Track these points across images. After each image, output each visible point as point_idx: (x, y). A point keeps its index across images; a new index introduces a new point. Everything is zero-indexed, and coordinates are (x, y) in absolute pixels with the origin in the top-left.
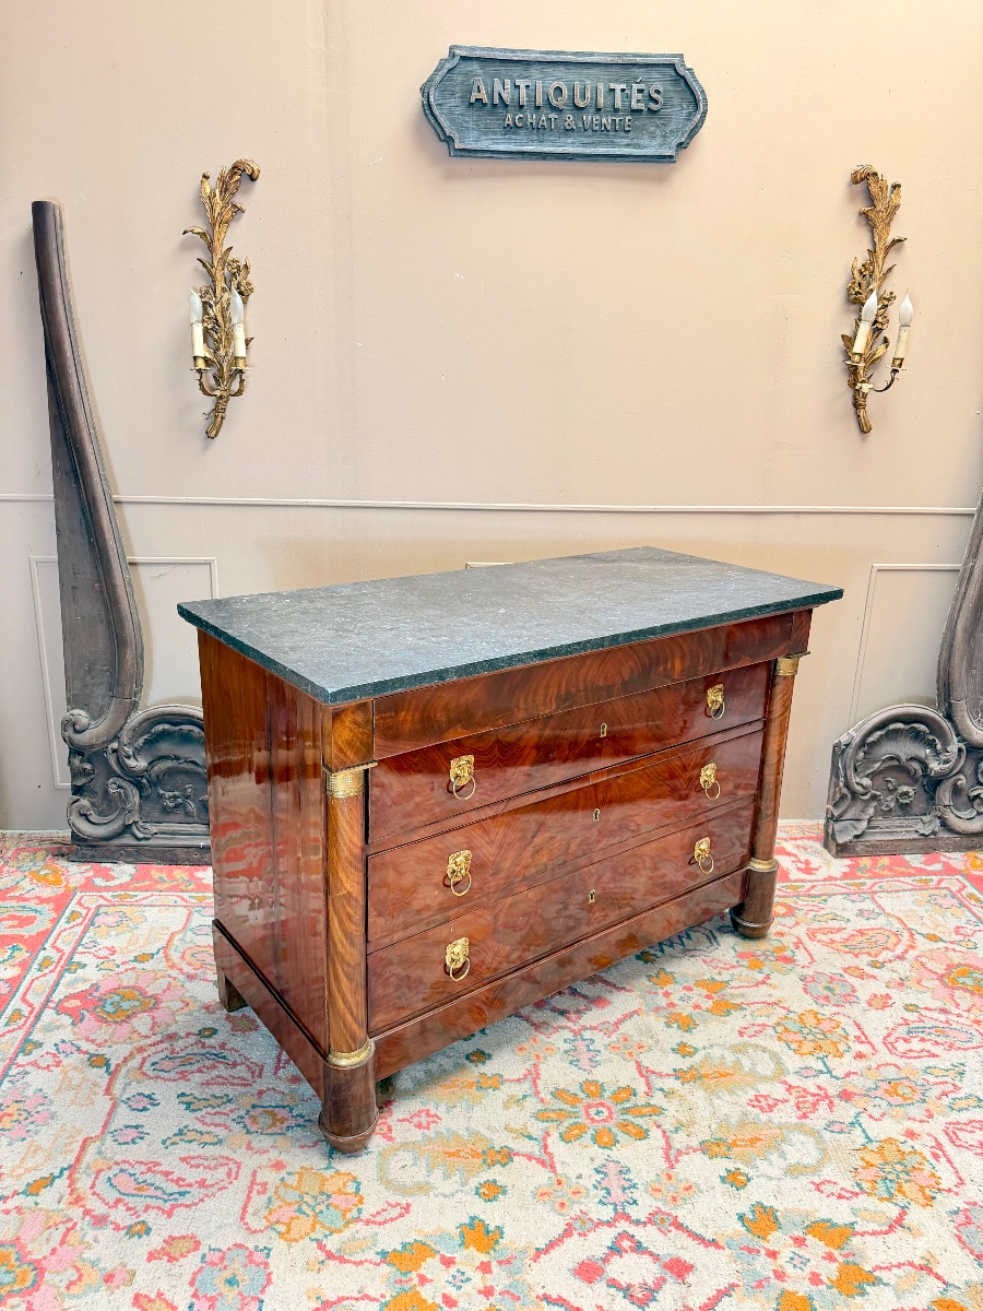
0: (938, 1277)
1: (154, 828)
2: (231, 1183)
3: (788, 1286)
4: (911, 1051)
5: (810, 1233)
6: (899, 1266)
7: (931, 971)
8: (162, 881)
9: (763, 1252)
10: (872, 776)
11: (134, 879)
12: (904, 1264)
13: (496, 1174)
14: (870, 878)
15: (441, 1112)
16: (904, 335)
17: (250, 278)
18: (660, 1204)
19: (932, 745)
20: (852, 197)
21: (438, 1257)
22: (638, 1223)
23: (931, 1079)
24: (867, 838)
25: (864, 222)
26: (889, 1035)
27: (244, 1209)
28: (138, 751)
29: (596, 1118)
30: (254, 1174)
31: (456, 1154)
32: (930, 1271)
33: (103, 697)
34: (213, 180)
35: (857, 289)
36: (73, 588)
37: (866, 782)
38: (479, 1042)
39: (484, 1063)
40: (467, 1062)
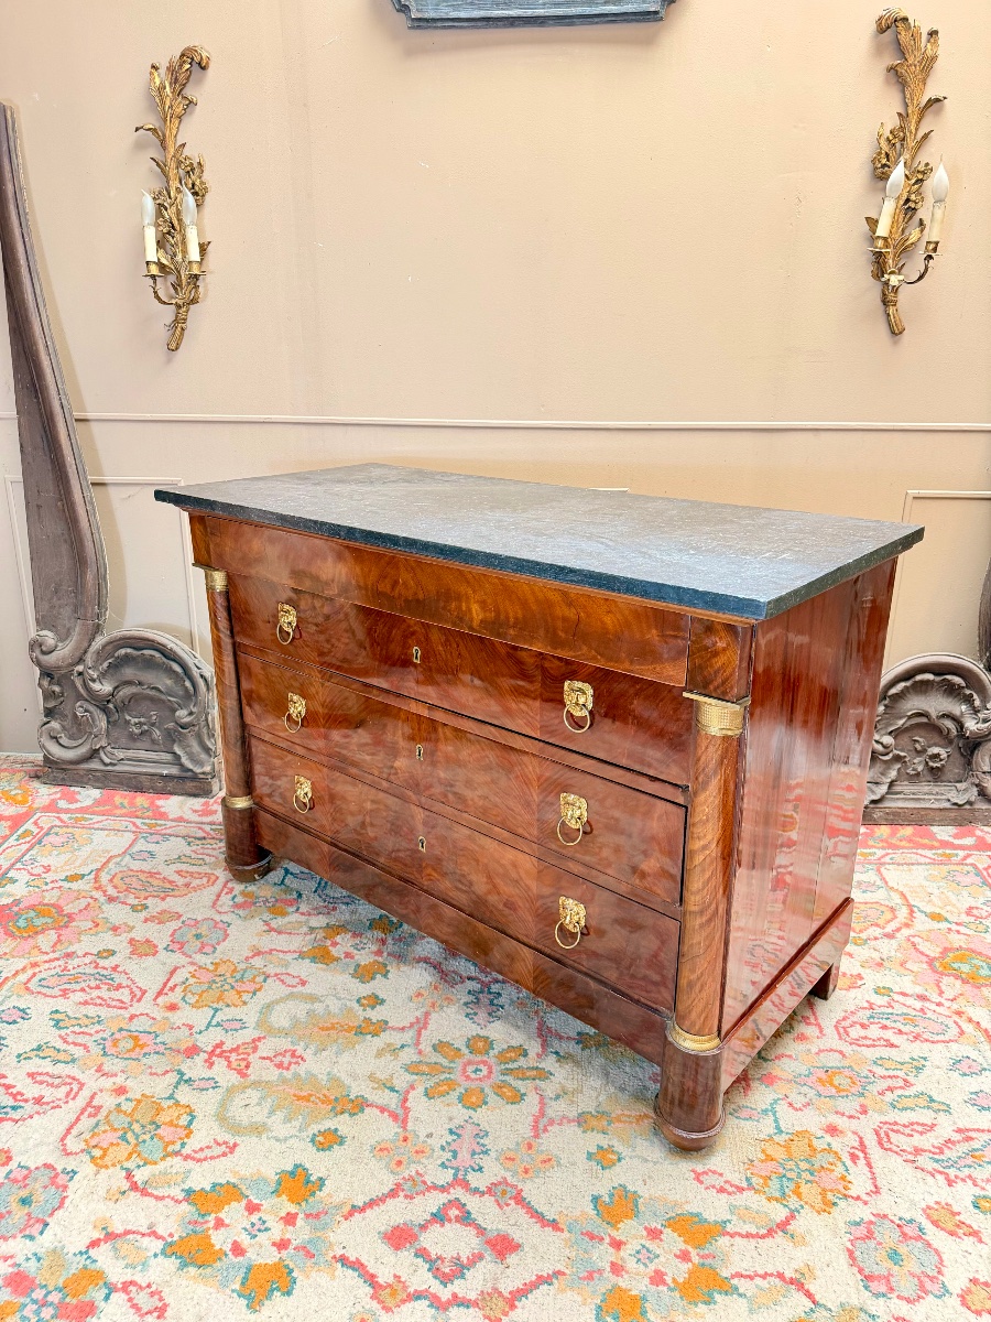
0: (809, 1295)
1: (120, 754)
2: (67, 1102)
3: (623, 1282)
4: (866, 1038)
5: (669, 1226)
6: (764, 1276)
7: (922, 953)
8: (123, 806)
9: (607, 1240)
10: (896, 734)
11: (98, 803)
12: (771, 1275)
13: (342, 1124)
14: (883, 848)
15: (308, 1055)
16: (939, 213)
17: (206, 176)
18: (508, 1175)
19: (968, 700)
20: (879, 50)
21: (244, 1202)
22: (476, 1191)
23: (880, 1071)
24: (886, 804)
25: (895, 80)
26: (844, 1019)
27: (68, 1131)
28: (103, 675)
29: (473, 1076)
30: (92, 1097)
31: (307, 1099)
32: (800, 1286)
33: (69, 619)
34: (163, 71)
35: (884, 161)
36: (39, 507)
37: (888, 740)
38: (378, 986)
39: (373, 1008)
40: (356, 1006)
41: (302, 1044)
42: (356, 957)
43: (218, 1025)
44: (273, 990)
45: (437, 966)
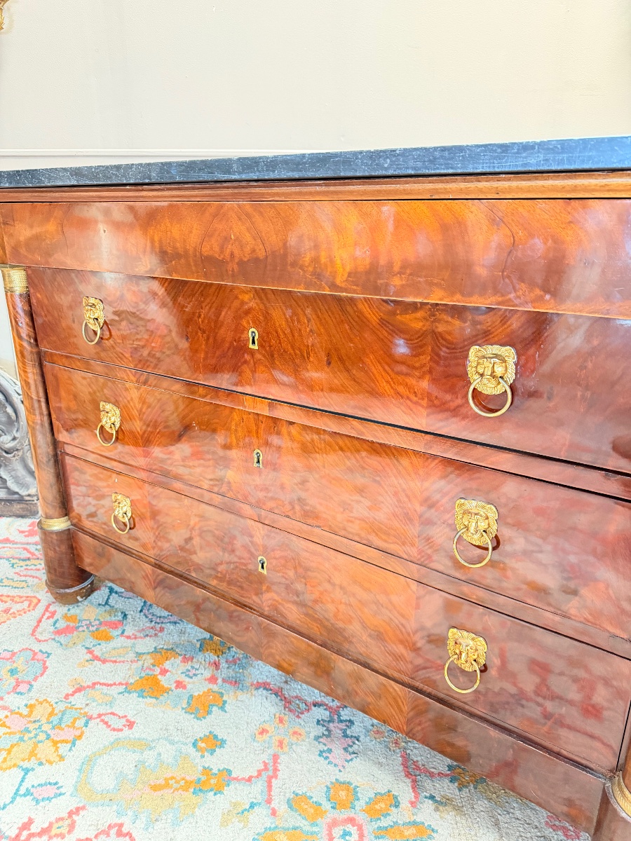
38: (215, 722)
39: (212, 752)
40: (192, 750)
41: (130, 813)
42: (189, 687)
43: (28, 793)
44: (97, 736)
45: (278, 693)
